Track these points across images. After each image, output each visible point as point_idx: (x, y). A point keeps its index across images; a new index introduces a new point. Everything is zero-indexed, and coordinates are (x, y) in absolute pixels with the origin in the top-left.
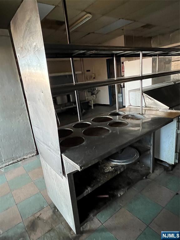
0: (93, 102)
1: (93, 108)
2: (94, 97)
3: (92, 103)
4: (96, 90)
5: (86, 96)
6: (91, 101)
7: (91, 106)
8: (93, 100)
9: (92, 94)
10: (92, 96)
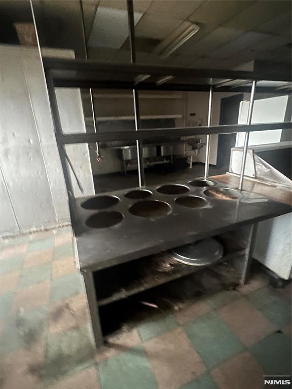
0: (193, 159)
1: (191, 167)
2: (195, 152)
3: (191, 160)
4: (201, 142)
5: (184, 149)
6: (190, 157)
7: (189, 165)
8: (193, 156)
9: (194, 149)
10: (193, 152)
